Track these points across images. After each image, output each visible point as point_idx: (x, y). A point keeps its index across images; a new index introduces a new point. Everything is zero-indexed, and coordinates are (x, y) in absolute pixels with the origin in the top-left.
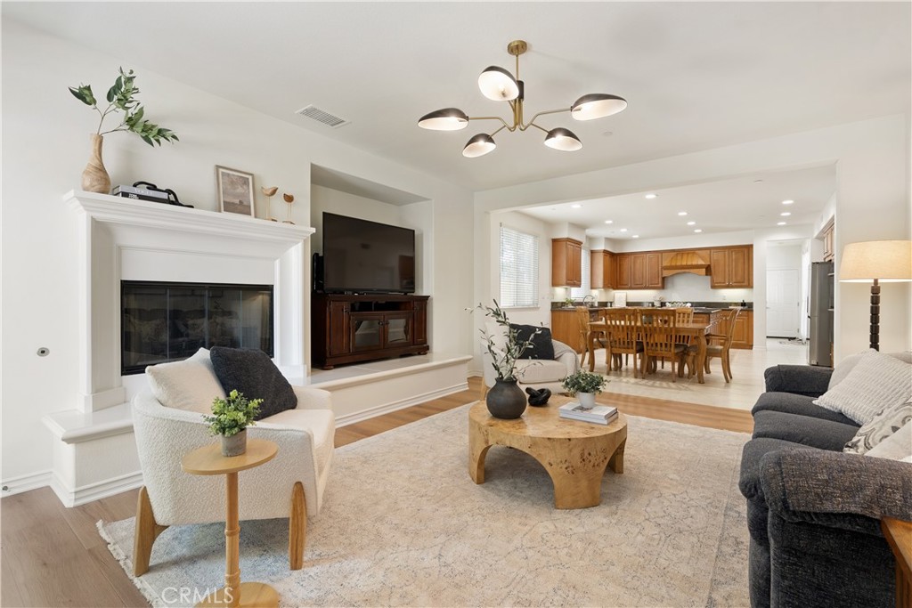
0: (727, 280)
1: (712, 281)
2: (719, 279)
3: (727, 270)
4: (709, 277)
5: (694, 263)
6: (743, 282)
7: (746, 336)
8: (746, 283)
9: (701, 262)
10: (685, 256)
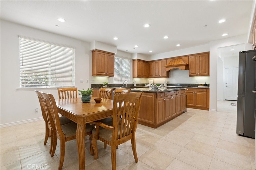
0: (197, 72)
1: (190, 73)
2: (193, 71)
3: (197, 66)
4: (188, 71)
5: (180, 63)
6: (206, 73)
7: (205, 102)
8: (207, 73)
9: (183, 63)
10: (176, 61)
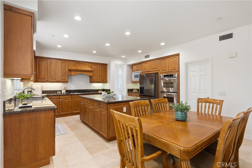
0: (98, 79)
2: (95, 78)
3: (98, 74)
5: (87, 69)
6: (104, 80)
